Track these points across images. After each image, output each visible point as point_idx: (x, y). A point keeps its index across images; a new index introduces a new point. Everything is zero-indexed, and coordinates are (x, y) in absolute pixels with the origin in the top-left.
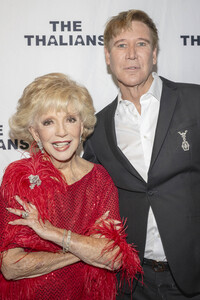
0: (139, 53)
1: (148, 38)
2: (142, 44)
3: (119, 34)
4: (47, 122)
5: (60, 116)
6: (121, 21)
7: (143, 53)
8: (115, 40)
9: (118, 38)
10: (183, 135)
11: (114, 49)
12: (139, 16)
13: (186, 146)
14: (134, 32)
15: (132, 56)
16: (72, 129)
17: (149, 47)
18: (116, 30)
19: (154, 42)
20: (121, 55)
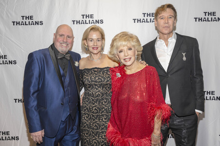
0: (169, 21)
1: (173, 15)
2: (170, 17)
3: (161, 13)
4: (121, 52)
5: (125, 48)
6: (162, 8)
7: (171, 21)
8: (159, 16)
9: (161, 15)
10: (184, 54)
11: (159, 20)
12: (170, 6)
13: (184, 59)
14: (168, 13)
15: (166, 22)
16: (130, 53)
17: (173, 18)
18: (160, 12)
19: (175, 17)
20: (161, 22)
